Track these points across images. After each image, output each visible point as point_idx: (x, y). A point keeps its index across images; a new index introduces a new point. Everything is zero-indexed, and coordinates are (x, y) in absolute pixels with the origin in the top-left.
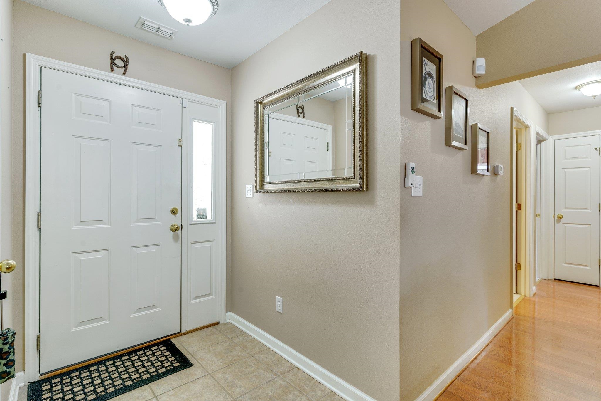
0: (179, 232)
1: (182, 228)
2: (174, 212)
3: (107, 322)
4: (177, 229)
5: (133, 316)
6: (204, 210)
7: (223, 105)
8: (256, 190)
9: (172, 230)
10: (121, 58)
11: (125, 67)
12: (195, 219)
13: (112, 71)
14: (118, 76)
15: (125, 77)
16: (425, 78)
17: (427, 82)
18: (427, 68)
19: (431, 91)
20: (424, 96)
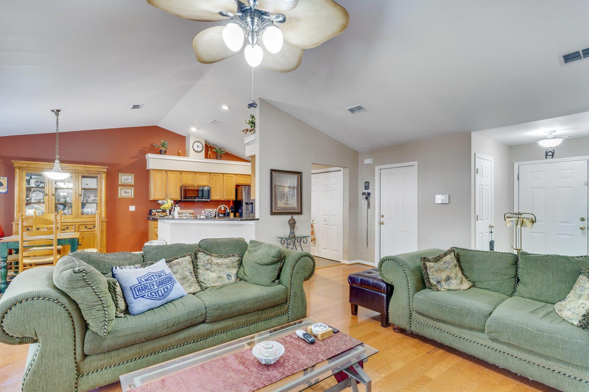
0: (586, 230)
2: (582, 220)
9: (581, 229)
11: (553, 155)
13: (546, 158)
14: (549, 160)
15: (552, 159)
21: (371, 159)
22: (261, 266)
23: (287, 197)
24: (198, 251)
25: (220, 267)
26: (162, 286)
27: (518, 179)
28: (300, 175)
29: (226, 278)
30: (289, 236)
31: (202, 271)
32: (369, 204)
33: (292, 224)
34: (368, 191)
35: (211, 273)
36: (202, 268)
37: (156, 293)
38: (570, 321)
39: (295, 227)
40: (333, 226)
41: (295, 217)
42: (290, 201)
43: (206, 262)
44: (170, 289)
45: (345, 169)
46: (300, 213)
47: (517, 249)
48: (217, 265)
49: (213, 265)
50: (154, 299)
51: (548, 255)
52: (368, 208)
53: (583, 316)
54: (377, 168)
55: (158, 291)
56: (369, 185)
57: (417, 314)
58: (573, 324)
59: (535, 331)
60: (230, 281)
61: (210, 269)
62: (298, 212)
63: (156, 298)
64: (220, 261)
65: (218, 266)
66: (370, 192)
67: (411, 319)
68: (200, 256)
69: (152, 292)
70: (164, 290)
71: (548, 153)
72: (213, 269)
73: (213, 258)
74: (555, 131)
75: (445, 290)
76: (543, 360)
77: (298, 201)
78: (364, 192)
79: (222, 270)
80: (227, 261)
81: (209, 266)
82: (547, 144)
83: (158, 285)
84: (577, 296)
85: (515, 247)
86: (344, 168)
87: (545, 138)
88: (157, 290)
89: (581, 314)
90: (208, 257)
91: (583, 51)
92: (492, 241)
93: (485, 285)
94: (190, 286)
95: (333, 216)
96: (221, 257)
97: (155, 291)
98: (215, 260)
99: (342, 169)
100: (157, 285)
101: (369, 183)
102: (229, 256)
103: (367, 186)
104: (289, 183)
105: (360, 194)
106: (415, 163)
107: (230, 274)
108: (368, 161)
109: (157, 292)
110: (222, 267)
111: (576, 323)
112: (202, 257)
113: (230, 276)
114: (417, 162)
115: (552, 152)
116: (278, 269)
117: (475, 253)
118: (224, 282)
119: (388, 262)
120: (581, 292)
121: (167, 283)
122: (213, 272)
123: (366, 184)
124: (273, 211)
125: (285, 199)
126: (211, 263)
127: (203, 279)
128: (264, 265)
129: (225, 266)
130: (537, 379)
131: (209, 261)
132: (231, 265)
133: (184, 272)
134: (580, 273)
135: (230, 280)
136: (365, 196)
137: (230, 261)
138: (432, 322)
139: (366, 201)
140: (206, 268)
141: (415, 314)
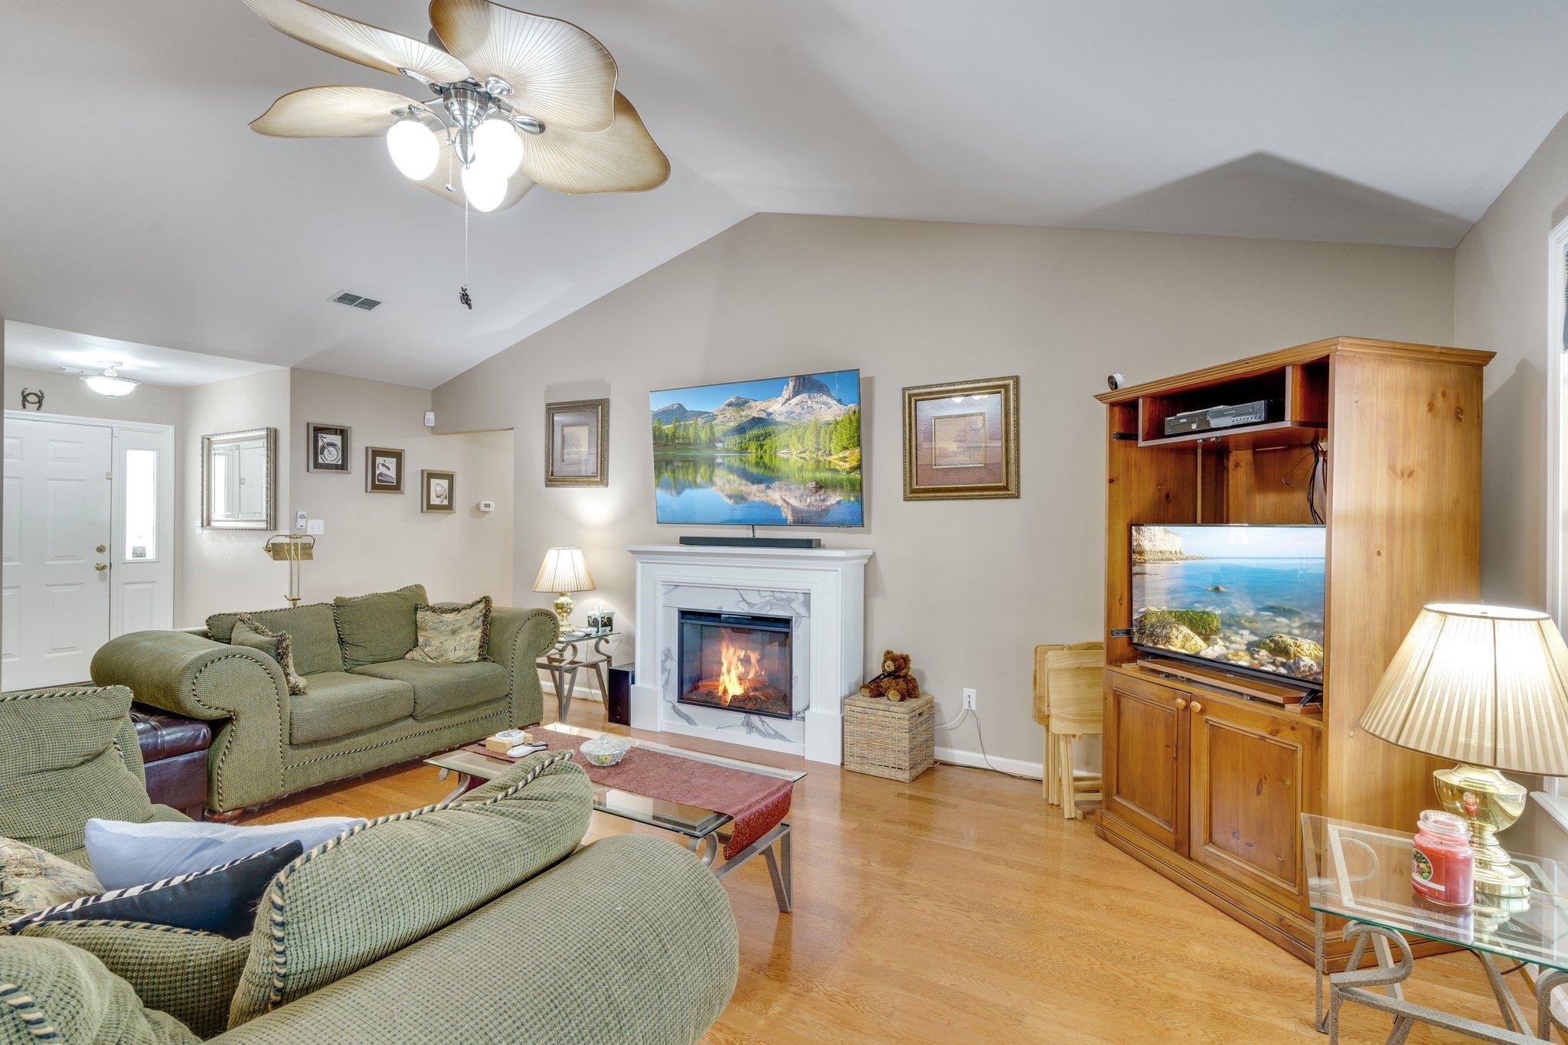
0: (107, 570)
1: (111, 566)
2: (100, 550)
3: (17, 659)
4: (104, 567)
5: (47, 656)
6: (143, 549)
7: (170, 430)
8: (202, 526)
9: (98, 569)
10: (35, 394)
11: (40, 402)
12: (129, 556)
13: (24, 407)
14: (31, 413)
15: (39, 414)
16: (323, 448)
17: (326, 450)
18: (325, 441)
19: (332, 456)
20: (320, 461)
38: (465, 660)
47: (293, 600)
53: (480, 648)
57: (295, 752)
58: (472, 661)
71: (28, 395)
82: (99, 386)
84: (448, 633)
87: (100, 373)
89: (477, 647)
91: (365, 299)
111: (474, 658)
120: (449, 629)
134: (416, 610)
138: (329, 749)
141: (290, 752)
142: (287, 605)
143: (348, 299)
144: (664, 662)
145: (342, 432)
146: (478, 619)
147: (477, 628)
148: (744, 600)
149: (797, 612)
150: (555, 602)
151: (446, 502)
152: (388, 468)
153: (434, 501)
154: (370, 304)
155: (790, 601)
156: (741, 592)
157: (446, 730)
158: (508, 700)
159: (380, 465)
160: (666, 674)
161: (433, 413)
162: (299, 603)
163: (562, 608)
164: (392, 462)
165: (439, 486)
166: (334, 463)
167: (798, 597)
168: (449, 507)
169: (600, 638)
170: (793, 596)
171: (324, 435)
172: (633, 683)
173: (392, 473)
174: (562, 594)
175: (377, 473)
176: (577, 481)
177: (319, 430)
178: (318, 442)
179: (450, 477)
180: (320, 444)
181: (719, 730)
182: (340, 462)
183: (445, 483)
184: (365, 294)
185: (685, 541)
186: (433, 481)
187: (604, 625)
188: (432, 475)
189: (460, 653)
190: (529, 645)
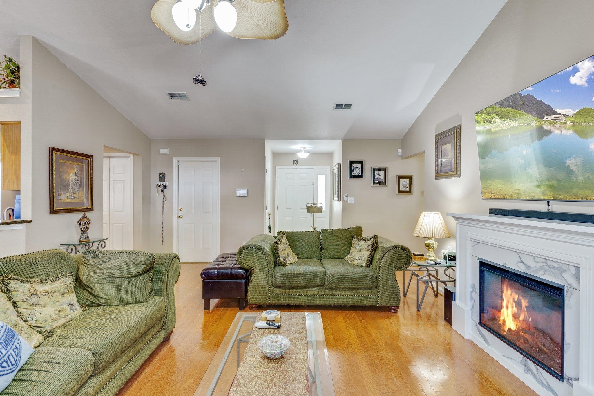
7: (329, 168)
11: (297, 163)
13: (294, 164)
14: (295, 166)
15: (297, 166)
16: (354, 169)
17: (355, 170)
18: (354, 166)
19: (357, 172)
20: (353, 174)
21: (168, 149)
22: (126, 280)
23: (72, 188)
24: (9, 279)
25: (52, 296)
26: (10, 346)
27: (278, 178)
28: (91, 159)
29: (68, 309)
30: (80, 241)
31: (25, 310)
32: (164, 196)
33: (84, 224)
34: (164, 183)
35: (43, 308)
36: (25, 305)
37: (7, 362)
38: (361, 265)
39: (89, 228)
40: (115, 225)
41: (88, 214)
42: (77, 194)
43: (28, 294)
44: (19, 348)
45: (136, 157)
46: (91, 209)
47: (314, 228)
48: (46, 294)
49: (41, 296)
50: (7, 374)
51: (336, 229)
52: (164, 201)
53: (367, 260)
54: (175, 160)
55: (8, 357)
56: (165, 176)
57: (275, 289)
58: (363, 266)
59: (352, 275)
60: (77, 312)
61: (38, 303)
62: (89, 207)
63: (9, 370)
64: (48, 287)
65: (48, 295)
66: (167, 184)
67: (270, 294)
68: (15, 286)
69: (2, 362)
70: (15, 352)
72: (41, 302)
73: (35, 286)
74: (305, 148)
75: (289, 264)
76: (355, 292)
77: (88, 193)
78: (158, 184)
79: (57, 300)
80: (59, 285)
81: (35, 299)
82: (298, 155)
83: (5, 347)
84: (359, 251)
85: (313, 227)
86: (134, 155)
87: (300, 151)
88: (7, 355)
89: (366, 259)
90: (28, 286)
91: (345, 105)
92: (270, 226)
93: (305, 256)
94: (30, 336)
95: (116, 211)
96: (46, 280)
97: (5, 359)
98: (41, 288)
99: (132, 156)
100: (3, 347)
101: (165, 174)
102: (58, 278)
103: (162, 177)
104: (75, 169)
105: (153, 187)
106: (218, 159)
107: (72, 303)
108: (164, 151)
109: (8, 359)
110: (54, 295)
111: (364, 265)
112: (19, 287)
113: (73, 305)
114: (219, 158)
115: (296, 161)
116: (150, 279)
117: (296, 234)
118: (70, 316)
119: (248, 250)
120: (360, 248)
121: (13, 340)
122: (44, 306)
123: (161, 176)
124: (55, 207)
125: (70, 191)
126: (36, 294)
127: (34, 322)
128: (129, 278)
129: (58, 294)
130: (352, 304)
131: (32, 291)
132: (66, 291)
133: (9, 316)
134: (353, 238)
135: (75, 310)
136: (160, 189)
137: (63, 285)
138: (287, 291)
139: (161, 194)
140: (31, 303)
141: (273, 289)
142: (312, 230)
143: (339, 107)
144: (471, 292)
145: (361, 162)
146: (370, 246)
147: (368, 250)
148: (522, 262)
149: (569, 283)
150: (425, 242)
151: (408, 189)
152: (380, 175)
153: (402, 189)
154: (348, 106)
155: (562, 271)
156: (521, 255)
157: (341, 297)
158: (376, 290)
159: (377, 175)
160: (473, 301)
161: (401, 149)
162: (316, 230)
163: (428, 246)
164: (382, 173)
165: (404, 183)
166: (358, 175)
167: (569, 269)
168: (410, 192)
169: (449, 267)
170: (564, 267)
171: (354, 164)
172: (455, 301)
173: (382, 178)
174: (429, 238)
175: (375, 178)
176: (446, 175)
177: (352, 163)
178: (352, 167)
179: (410, 178)
180: (353, 168)
181: (504, 358)
182: (360, 174)
183: (407, 181)
184: (344, 103)
185: (494, 212)
186: (402, 180)
187: (451, 260)
188: (400, 178)
189: (359, 261)
190: (390, 264)
